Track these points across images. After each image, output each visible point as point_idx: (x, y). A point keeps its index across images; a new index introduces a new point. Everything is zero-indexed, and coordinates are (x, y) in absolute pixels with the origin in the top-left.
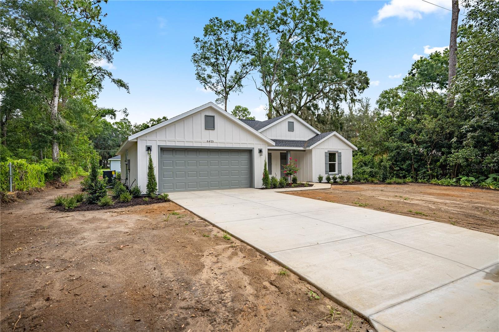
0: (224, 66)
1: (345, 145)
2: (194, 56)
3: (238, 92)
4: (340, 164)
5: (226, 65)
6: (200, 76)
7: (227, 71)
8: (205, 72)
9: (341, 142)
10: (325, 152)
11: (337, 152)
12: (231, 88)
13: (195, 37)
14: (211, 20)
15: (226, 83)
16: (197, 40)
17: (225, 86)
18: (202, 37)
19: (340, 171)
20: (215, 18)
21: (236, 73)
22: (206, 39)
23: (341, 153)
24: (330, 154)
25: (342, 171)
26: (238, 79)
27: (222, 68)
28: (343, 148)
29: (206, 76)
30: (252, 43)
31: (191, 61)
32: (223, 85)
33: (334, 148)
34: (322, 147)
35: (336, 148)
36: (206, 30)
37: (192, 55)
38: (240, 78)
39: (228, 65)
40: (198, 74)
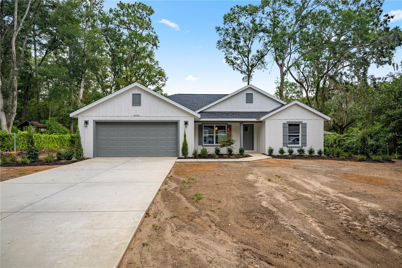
0: (247, 47)
1: (312, 115)
2: (219, 43)
3: (263, 69)
4: (304, 136)
5: (248, 46)
6: (228, 59)
7: (249, 51)
8: (232, 55)
9: (306, 112)
10: (283, 123)
11: (301, 122)
12: (253, 66)
13: (216, 27)
14: (232, 9)
15: (248, 62)
16: (218, 29)
17: (247, 65)
18: (222, 26)
19: (304, 144)
20: (236, 7)
21: (258, 52)
22: (227, 27)
23: (305, 124)
24: (289, 125)
25: (307, 144)
26: (261, 57)
27: (246, 49)
28: (309, 118)
29: (233, 59)
30: (266, 21)
31: (217, 47)
32: (246, 65)
33: (296, 118)
34: (279, 117)
35: (299, 118)
36: (225, 18)
37: (217, 42)
38: (263, 56)
39: (250, 46)
40: (226, 58)
